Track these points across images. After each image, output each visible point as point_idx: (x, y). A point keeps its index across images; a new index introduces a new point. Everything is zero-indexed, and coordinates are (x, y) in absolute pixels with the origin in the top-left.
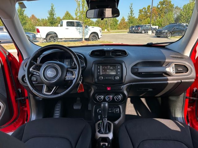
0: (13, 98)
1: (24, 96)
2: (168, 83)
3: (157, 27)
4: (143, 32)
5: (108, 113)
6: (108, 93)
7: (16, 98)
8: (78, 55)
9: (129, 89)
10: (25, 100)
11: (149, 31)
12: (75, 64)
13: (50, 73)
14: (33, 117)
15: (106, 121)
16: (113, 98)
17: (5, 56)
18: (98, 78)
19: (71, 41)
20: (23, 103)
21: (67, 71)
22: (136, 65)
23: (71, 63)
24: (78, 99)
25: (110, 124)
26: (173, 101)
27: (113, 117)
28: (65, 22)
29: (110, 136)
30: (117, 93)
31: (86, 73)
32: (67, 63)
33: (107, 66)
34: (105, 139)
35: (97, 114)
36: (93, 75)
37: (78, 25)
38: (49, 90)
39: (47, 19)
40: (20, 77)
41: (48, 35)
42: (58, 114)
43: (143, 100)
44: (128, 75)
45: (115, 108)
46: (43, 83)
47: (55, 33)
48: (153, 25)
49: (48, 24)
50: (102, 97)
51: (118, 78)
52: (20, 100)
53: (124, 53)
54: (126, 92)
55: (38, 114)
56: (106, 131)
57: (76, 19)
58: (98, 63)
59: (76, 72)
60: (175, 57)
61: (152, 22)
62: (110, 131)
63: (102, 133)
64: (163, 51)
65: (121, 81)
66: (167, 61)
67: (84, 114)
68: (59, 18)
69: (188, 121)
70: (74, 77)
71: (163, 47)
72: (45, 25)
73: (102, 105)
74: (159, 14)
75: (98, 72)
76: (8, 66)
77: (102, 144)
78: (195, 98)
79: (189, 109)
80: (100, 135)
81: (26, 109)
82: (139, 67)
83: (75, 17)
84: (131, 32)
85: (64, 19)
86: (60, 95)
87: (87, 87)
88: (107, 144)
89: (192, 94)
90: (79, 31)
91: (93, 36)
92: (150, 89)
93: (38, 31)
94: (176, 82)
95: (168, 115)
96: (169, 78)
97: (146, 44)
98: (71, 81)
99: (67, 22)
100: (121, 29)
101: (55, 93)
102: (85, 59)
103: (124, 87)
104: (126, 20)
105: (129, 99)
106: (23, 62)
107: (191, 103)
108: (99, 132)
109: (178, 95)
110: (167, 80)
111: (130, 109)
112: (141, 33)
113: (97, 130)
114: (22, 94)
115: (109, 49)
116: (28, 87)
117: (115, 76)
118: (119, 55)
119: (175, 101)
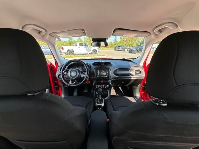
0: (52, 86)
1: (58, 85)
2: (131, 79)
3: (130, 47)
4: (122, 50)
5: (102, 94)
6: (102, 84)
7: (54, 86)
8: (87, 65)
9: (113, 82)
10: (58, 87)
11: (125, 50)
12: (85, 69)
13: (73, 74)
14: (63, 96)
15: (101, 98)
16: (104, 87)
17: (49, 64)
18: (97, 76)
19: (81, 54)
20: (57, 89)
21: (82, 73)
22: (116, 70)
23: (83, 68)
24: (86, 87)
25: (103, 99)
26: (135, 88)
27: (104, 96)
28: (78, 44)
29: (103, 105)
30: (106, 84)
31: (91, 74)
32: (81, 68)
33: (101, 70)
34: (100, 106)
35: (96, 95)
36: (94, 75)
37: (86, 45)
38: (72, 82)
39: (68, 41)
40: (57, 75)
41: (68, 51)
42: (76, 95)
43: (120, 88)
44: (112, 75)
45: (105, 91)
46: (69, 78)
47: (73, 50)
48: (128, 46)
49: (68, 44)
50: (99, 86)
51: (107, 76)
52: (56, 87)
53: (110, 64)
54: (111, 84)
55: (65, 95)
56: (100, 102)
57: (84, 42)
58: (97, 69)
59: (86, 74)
60: (136, 66)
61: (127, 45)
62: (102, 102)
63: (99, 104)
64: (130, 63)
65: (108, 78)
66: (131, 68)
67: (89, 95)
68: (74, 41)
69: (142, 99)
70: (85, 76)
71: (130, 61)
72: (66, 45)
73: (99, 90)
74: (131, 40)
75: (97, 73)
76: (50, 70)
77: (98, 108)
78: (145, 87)
79: (143, 93)
80: (98, 104)
81: (59, 92)
82: (117, 71)
83: (84, 40)
84: (116, 50)
85: (77, 41)
86: (78, 85)
87: (91, 81)
88: (101, 108)
89: (144, 85)
90: (86, 49)
91: (94, 52)
92: (123, 82)
93: (63, 49)
94: (135, 79)
95: (132, 95)
96: (132, 77)
97: (122, 59)
98: (84, 78)
99: (79, 44)
100: (110, 48)
101: (75, 84)
102: (90, 67)
103: (110, 81)
104: (113, 43)
105: (113, 87)
106: (58, 68)
107: (144, 89)
108: (97, 103)
109: (137, 85)
110: (131, 78)
111: (113, 92)
112: (121, 50)
113: (96, 102)
114: (57, 84)
115: (102, 62)
116: (62, 80)
117: (105, 75)
118: (108, 65)
119: (136, 88)
